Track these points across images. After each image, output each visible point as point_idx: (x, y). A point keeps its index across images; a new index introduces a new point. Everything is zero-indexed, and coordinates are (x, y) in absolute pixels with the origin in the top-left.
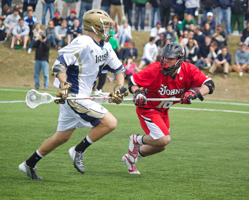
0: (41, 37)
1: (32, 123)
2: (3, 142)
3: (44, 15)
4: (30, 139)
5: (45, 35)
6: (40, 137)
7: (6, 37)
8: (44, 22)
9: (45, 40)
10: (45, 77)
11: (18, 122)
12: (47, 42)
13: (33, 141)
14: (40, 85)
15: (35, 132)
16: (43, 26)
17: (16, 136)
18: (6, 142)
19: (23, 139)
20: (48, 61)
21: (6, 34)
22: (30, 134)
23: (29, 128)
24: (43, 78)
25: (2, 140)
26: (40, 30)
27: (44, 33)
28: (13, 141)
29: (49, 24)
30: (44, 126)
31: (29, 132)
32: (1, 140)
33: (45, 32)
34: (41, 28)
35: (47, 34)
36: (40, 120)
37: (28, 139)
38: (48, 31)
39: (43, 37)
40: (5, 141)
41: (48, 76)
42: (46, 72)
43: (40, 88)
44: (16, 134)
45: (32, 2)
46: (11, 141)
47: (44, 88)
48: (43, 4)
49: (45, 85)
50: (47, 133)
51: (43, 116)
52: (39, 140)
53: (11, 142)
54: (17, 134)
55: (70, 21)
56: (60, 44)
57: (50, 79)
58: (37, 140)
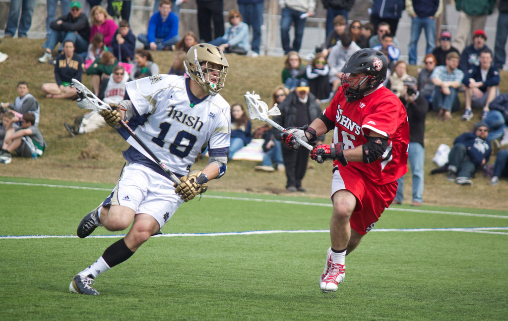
0: (405, 91)
1: (383, 278)
2: (319, 318)
3: (415, 43)
4: (378, 313)
5: (414, 86)
6: (400, 309)
7: (331, 91)
8: (412, 58)
9: (414, 97)
10: (416, 177)
11: (352, 275)
12: (418, 101)
13: (384, 317)
14: (405, 196)
15: (388, 296)
16: (413, 67)
17: (347, 304)
18: (326, 317)
19: (363, 313)
20: (422, 144)
21: (332, 85)
22: (378, 301)
23: (376, 287)
24: (410, 180)
25: (316, 314)
26: (405, 76)
27: (413, 82)
28: (340, 315)
29: (426, 62)
30: (408, 283)
31: (374, 298)
32: (315, 312)
33: (416, 81)
34: (408, 71)
35: (420, 85)
36: (401, 272)
37: (373, 311)
38: (424, 78)
39: (410, 91)
40: (322, 315)
41: (421, 175)
42: (417, 167)
43: (404, 202)
44: (347, 301)
45: (389, 15)
46: (336, 315)
47: (413, 201)
48: (412, 18)
49: (414, 196)
50: (415, 300)
51: (407, 262)
52: (395, 315)
53: (336, 317)
54: (348, 299)
55: (472, 55)
56: (448, 105)
57: (425, 183)
58: (391, 315)
